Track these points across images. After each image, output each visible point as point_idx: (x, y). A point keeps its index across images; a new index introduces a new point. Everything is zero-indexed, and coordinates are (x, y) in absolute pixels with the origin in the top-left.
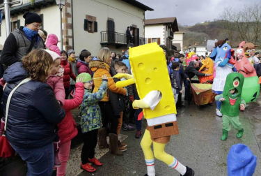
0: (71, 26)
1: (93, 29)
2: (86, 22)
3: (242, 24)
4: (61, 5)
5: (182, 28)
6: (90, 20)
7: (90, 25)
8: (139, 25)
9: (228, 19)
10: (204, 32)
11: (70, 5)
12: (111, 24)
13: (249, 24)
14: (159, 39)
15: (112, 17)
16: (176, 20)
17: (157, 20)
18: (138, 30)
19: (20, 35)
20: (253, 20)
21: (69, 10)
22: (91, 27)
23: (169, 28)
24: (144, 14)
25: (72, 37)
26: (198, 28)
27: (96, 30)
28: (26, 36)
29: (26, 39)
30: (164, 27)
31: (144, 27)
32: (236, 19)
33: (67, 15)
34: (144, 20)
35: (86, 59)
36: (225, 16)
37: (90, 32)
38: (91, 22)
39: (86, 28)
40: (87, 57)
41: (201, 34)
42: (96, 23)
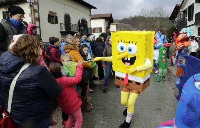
0: (38, 19)
1: (55, 22)
2: (49, 16)
3: (153, 18)
4: (31, 2)
5: (115, 21)
6: (52, 15)
7: (52, 18)
8: (88, 19)
9: (144, 15)
10: (129, 23)
11: (37, 3)
12: (67, 18)
13: (157, 19)
14: (101, 28)
15: (68, 13)
16: (111, 16)
17: (99, 15)
18: (87, 22)
19: (8, 24)
20: (159, 16)
21: (36, 7)
22: (53, 20)
23: (107, 21)
24: (90, 11)
25: (39, 27)
26: (125, 21)
27: (57, 22)
28: (13, 25)
29: (13, 28)
30: (104, 20)
31: (91, 20)
32: (149, 16)
33: (35, 11)
34: (90, 15)
35: (55, 44)
36: (142, 13)
37: (53, 23)
38: (53, 17)
39: (49, 21)
40: (56, 42)
41: (127, 25)
42: (56, 17)
